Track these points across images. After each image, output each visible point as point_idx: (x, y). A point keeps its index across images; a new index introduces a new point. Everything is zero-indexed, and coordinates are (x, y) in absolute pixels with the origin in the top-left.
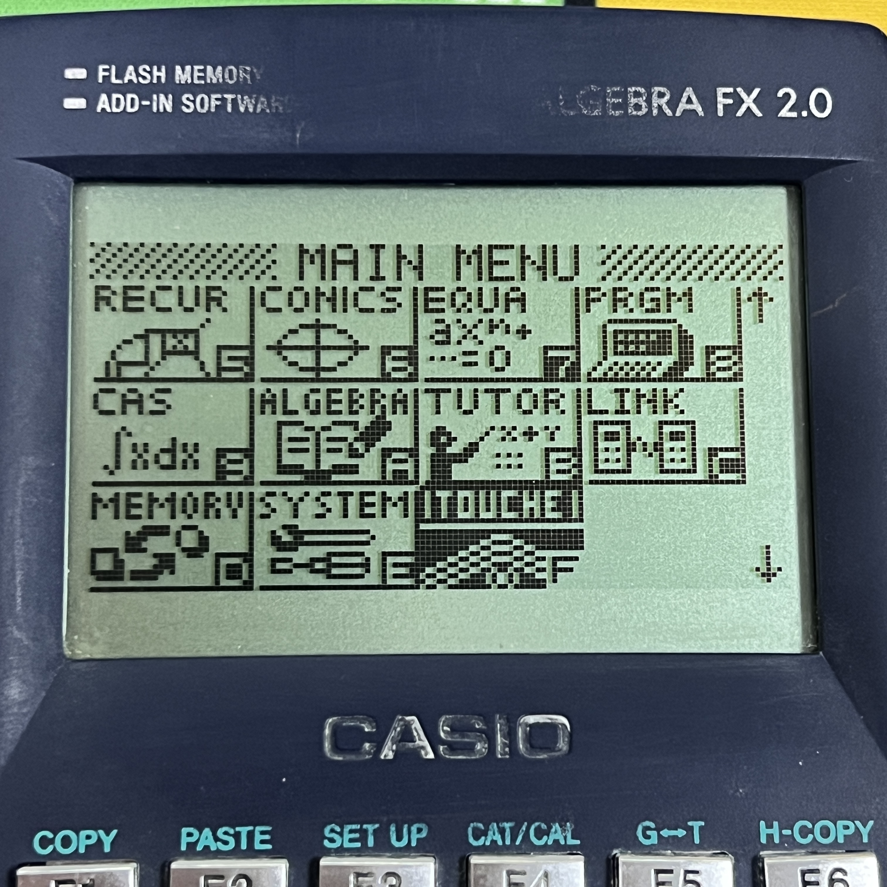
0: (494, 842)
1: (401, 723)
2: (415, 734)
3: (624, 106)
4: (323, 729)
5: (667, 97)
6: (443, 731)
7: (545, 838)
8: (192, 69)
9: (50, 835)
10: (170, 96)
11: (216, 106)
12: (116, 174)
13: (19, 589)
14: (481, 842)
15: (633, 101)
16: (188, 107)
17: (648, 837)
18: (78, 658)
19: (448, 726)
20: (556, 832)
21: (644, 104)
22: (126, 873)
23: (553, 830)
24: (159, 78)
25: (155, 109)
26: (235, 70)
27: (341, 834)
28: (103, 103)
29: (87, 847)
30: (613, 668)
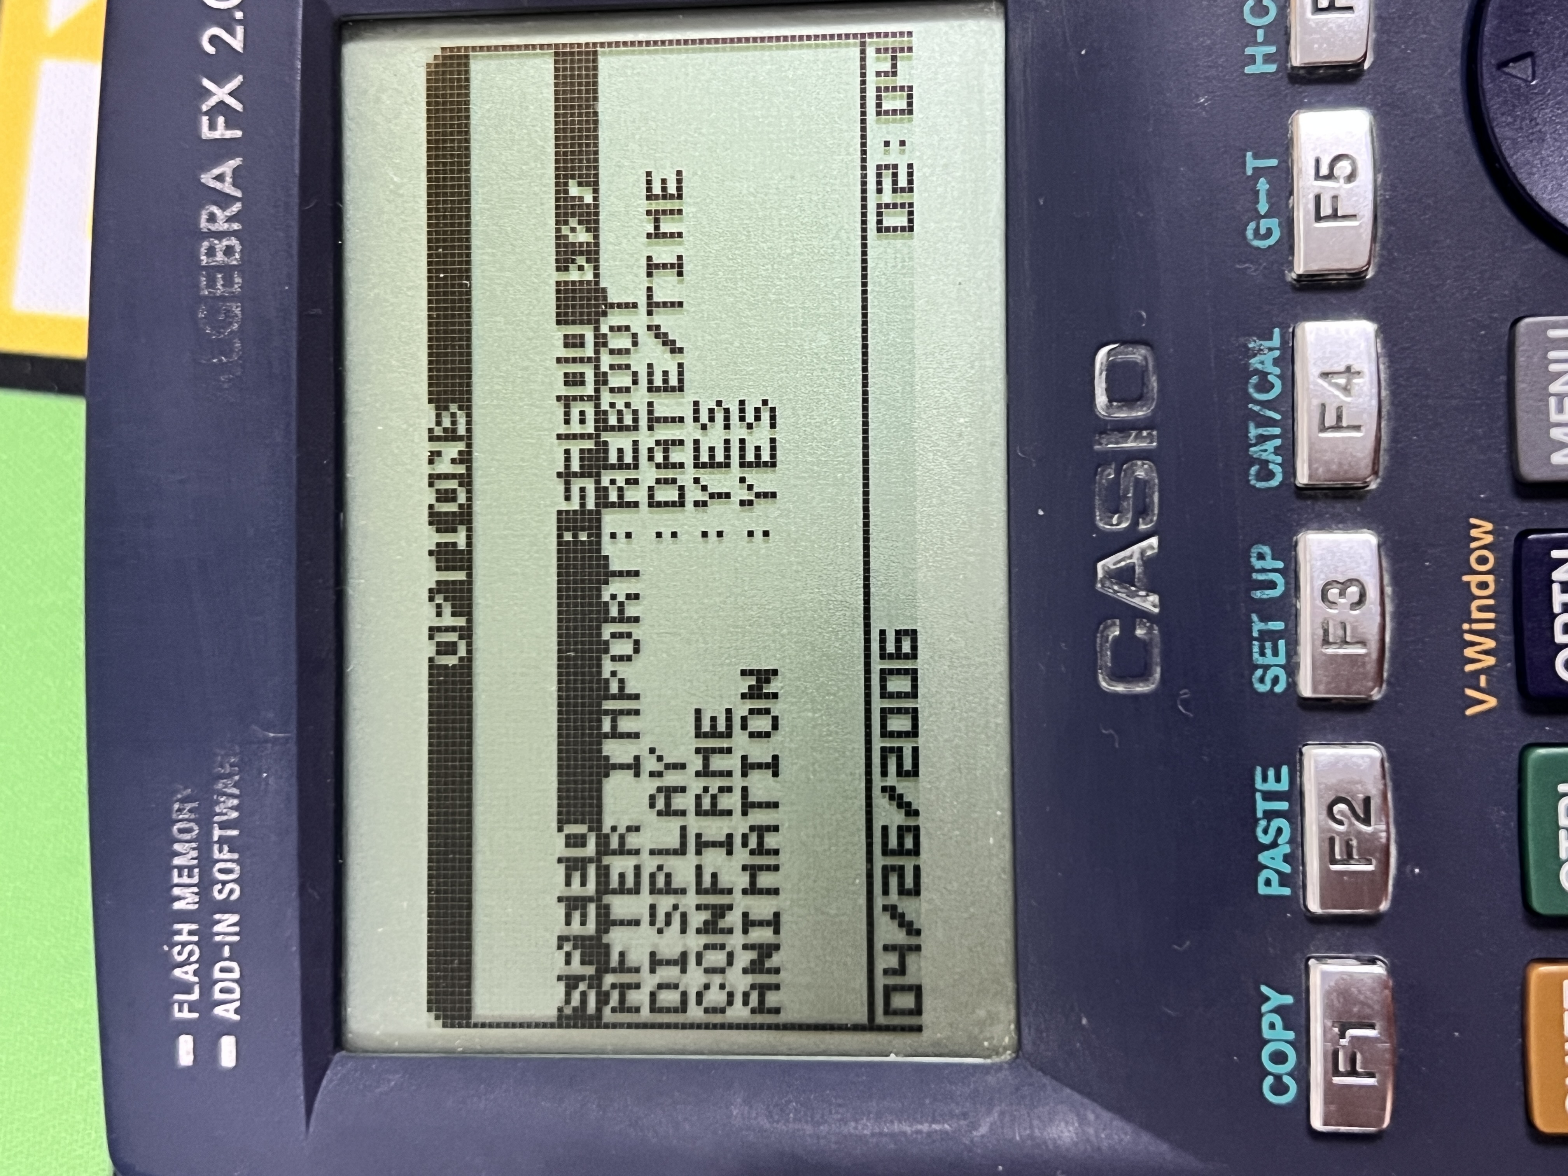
0: (1277, 451)
1: (1107, 584)
2: (1123, 564)
3: (227, 270)
4: (1116, 695)
5: (215, 209)
6: (1117, 525)
7: (1271, 378)
8: (178, 885)
9: (1269, 1081)
10: (217, 917)
11: (230, 851)
12: (329, 991)
13: (919, 1127)
14: (1277, 470)
15: (220, 257)
16: (231, 892)
17: (1269, 233)
18: (1015, 1041)
19: (1112, 518)
20: (1262, 363)
21: (225, 242)
22: (1324, 974)
23: (1260, 367)
24: (191, 933)
25: (236, 938)
26: (179, 825)
27: (1266, 668)
28: (227, 1012)
29: (1286, 1028)
30: (1028, 284)
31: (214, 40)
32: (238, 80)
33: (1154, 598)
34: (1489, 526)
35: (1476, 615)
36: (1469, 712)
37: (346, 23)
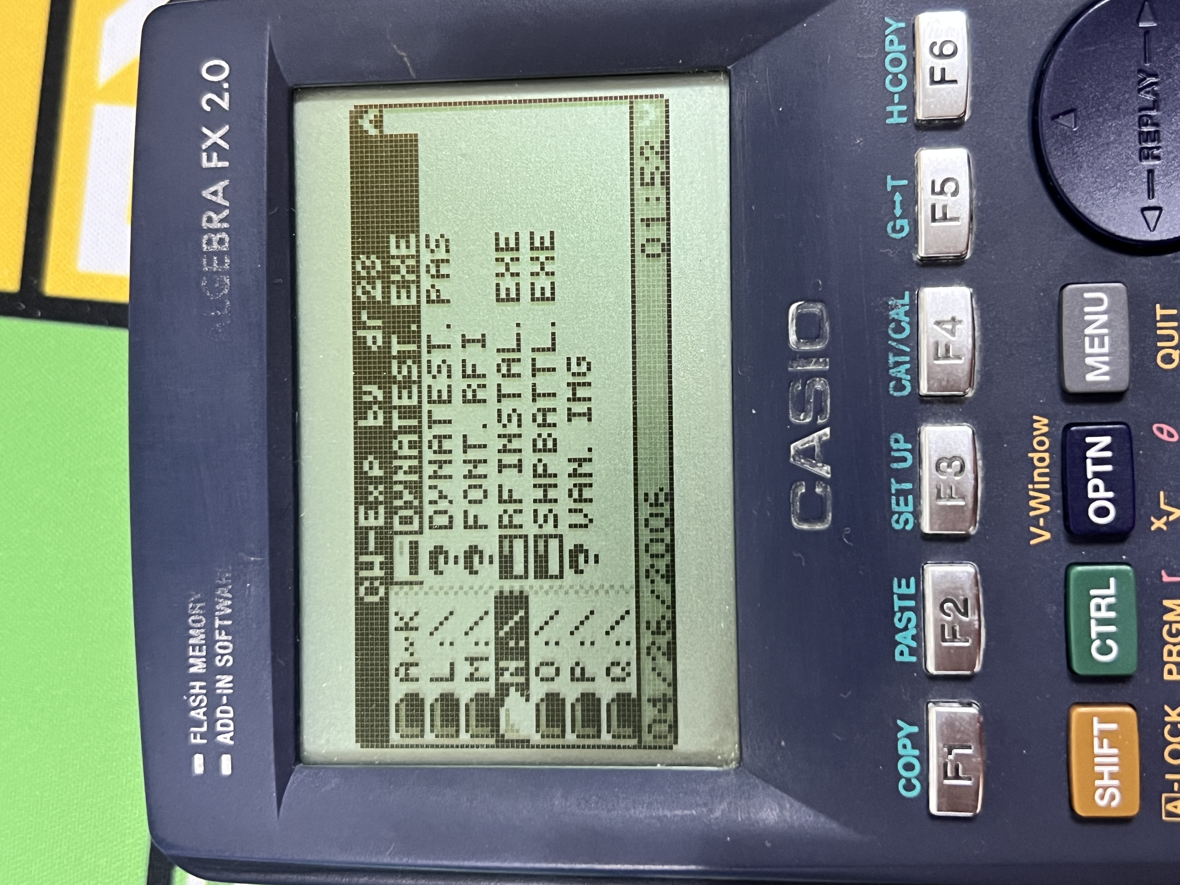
0: (907, 372)
1: (797, 458)
2: (807, 445)
3: (220, 255)
4: (803, 531)
5: (211, 214)
6: (804, 420)
7: (903, 324)
8: (192, 657)
9: (902, 782)
10: (218, 677)
11: (226, 635)
12: (291, 724)
13: (677, 812)
14: (908, 384)
15: (215, 246)
16: (228, 661)
17: (902, 229)
18: (738, 756)
19: (800, 415)
21: (219, 236)
22: (938, 714)
23: (896, 317)
24: (201, 688)
25: (231, 691)
26: (193, 618)
27: (900, 513)
28: (225, 739)
29: (913, 747)
30: (745, 261)
31: (210, 102)
32: (226, 128)
33: (827, 468)
34: (1045, 421)
35: (1037, 479)
36: (1033, 542)
37: (296, 89)
